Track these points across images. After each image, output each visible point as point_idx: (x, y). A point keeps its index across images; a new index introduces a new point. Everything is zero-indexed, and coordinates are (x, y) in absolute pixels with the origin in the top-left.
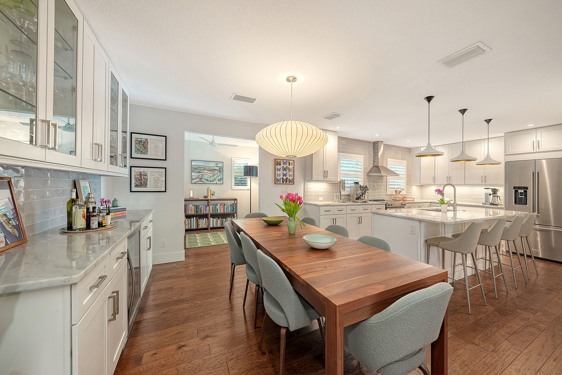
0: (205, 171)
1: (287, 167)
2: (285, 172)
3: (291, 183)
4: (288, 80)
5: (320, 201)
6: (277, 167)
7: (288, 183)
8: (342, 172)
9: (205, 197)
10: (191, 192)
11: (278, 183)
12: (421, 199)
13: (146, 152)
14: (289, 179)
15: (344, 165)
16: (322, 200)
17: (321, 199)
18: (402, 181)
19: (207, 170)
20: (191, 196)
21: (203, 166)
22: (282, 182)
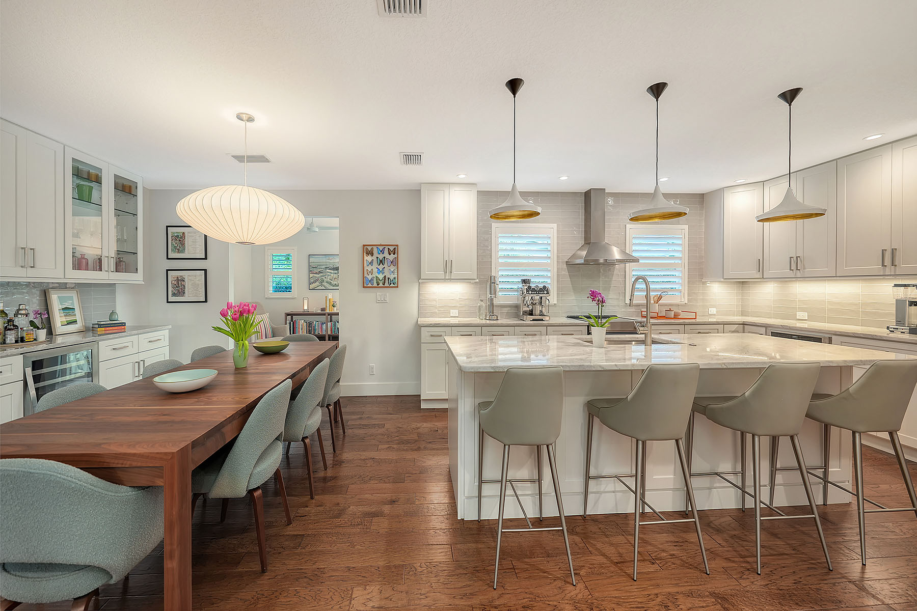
0: (327, 270)
1: (385, 257)
2: (381, 267)
3: (392, 285)
4: (239, 117)
5: (451, 317)
6: (366, 258)
7: (387, 285)
8: (500, 261)
9: (323, 310)
10: (306, 302)
11: (370, 285)
12: (742, 315)
13: (183, 251)
14: (389, 278)
15: (504, 247)
16: (457, 315)
17: (454, 312)
18: (677, 274)
19: (330, 269)
20: (306, 308)
21: (324, 263)
22: (375, 285)
